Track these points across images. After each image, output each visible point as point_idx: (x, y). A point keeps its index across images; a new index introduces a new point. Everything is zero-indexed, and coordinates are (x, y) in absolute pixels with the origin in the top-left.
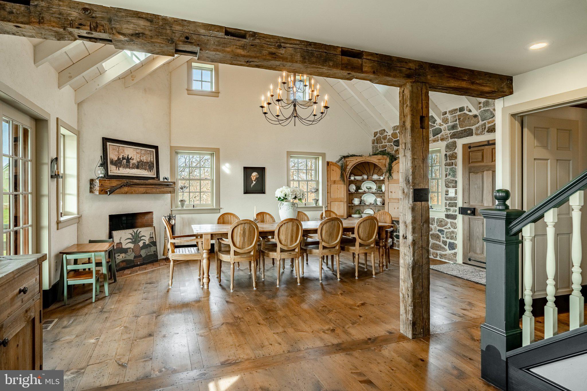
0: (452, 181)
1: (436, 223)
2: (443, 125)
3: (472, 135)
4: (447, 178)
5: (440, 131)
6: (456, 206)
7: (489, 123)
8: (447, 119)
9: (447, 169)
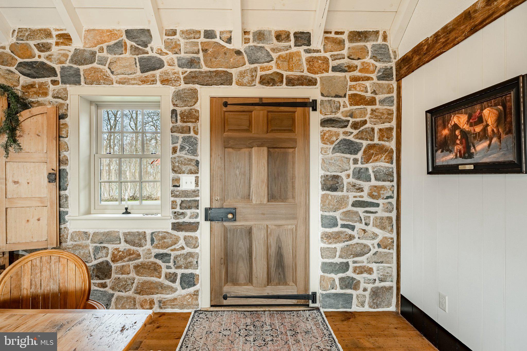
0: (188, 161)
1: (149, 242)
2: (167, 54)
3: (231, 84)
4: (175, 155)
5: (160, 64)
6: (197, 207)
7: (263, 69)
8: (177, 45)
9: (178, 138)
